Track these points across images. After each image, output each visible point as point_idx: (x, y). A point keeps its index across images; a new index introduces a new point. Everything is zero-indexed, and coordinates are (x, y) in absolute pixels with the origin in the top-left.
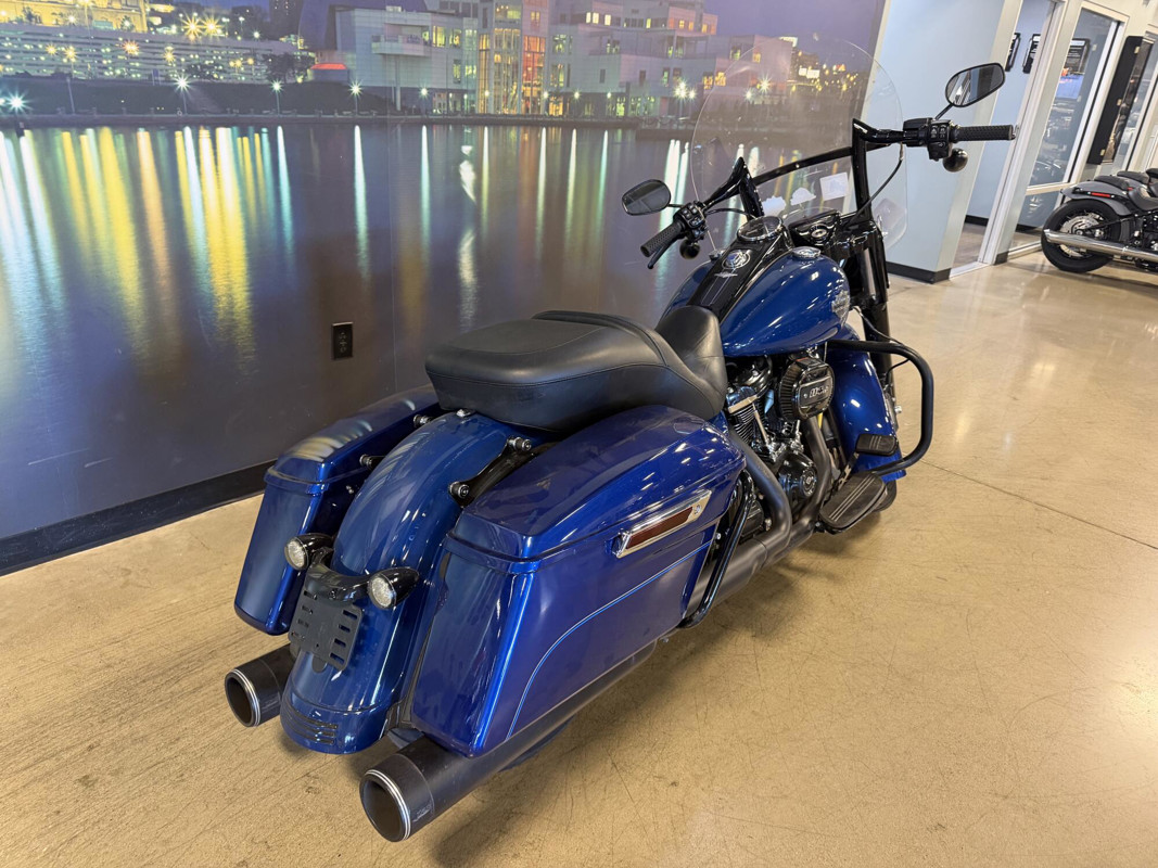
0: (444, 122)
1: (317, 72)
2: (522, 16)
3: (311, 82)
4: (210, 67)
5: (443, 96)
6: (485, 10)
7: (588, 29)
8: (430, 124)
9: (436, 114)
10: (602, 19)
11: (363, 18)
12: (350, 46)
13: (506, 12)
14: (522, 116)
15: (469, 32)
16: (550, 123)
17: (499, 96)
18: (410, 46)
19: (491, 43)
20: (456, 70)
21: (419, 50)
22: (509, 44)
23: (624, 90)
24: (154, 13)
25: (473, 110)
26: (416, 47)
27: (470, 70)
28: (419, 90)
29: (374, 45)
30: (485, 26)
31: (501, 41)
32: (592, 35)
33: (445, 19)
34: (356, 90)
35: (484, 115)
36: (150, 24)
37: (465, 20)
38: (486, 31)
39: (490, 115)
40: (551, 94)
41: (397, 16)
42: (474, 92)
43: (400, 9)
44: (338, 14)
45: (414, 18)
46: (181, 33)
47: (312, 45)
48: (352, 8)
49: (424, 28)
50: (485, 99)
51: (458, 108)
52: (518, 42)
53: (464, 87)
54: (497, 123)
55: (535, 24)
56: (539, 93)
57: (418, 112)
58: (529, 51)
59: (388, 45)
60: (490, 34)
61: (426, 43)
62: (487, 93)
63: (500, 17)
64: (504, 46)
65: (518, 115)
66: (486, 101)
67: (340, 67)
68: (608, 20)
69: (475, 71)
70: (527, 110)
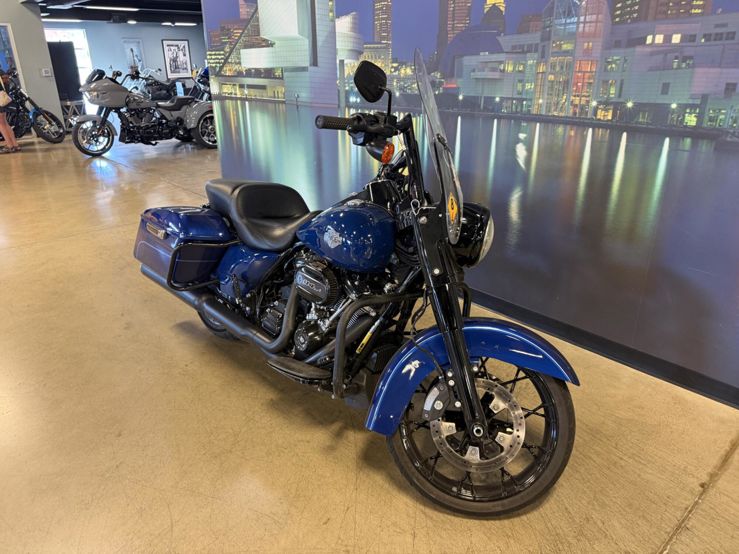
0: (508, 117)
1: (444, 89)
2: (575, 46)
3: (442, 94)
4: (406, 87)
5: (509, 102)
6: (544, 47)
7: (649, 49)
8: (499, 118)
9: (504, 113)
10: (668, 39)
11: (469, 61)
12: (460, 76)
13: (561, 45)
14: (569, 117)
15: (530, 62)
16: (597, 125)
17: (550, 103)
18: (491, 73)
19: (547, 68)
20: (519, 86)
21: (496, 75)
22: (562, 68)
23: (698, 102)
24: (392, 67)
25: (529, 111)
26: (494, 73)
27: (528, 86)
28: (494, 98)
29: (472, 74)
30: (543, 56)
31: (555, 66)
32: (652, 54)
33: (515, 56)
34: (461, 97)
35: (537, 115)
36: (391, 72)
37: (528, 55)
38: (544, 60)
39: (542, 115)
40: (600, 103)
41: (486, 57)
42: (531, 100)
43: (487, 53)
44: (456, 60)
45: (495, 57)
46: (399, 74)
47: (443, 76)
48: (463, 56)
49: (501, 62)
50: (540, 104)
51: (519, 109)
52: (570, 66)
53: (524, 97)
54: (547, 121)
55: (587, 52)
56: (588, 102)
57: (493, 110)
58: (579, 72)
59: (479, 73)
60: (546, 62)
61: (501, 71)
62: (541, 101)
63: (555, 50)
64: (558, 68)
65: (566, 117)
66: (540, 106)
67: (455, 86)
68: (676, 39)
69: (532, 87)
70: (575, 113)
